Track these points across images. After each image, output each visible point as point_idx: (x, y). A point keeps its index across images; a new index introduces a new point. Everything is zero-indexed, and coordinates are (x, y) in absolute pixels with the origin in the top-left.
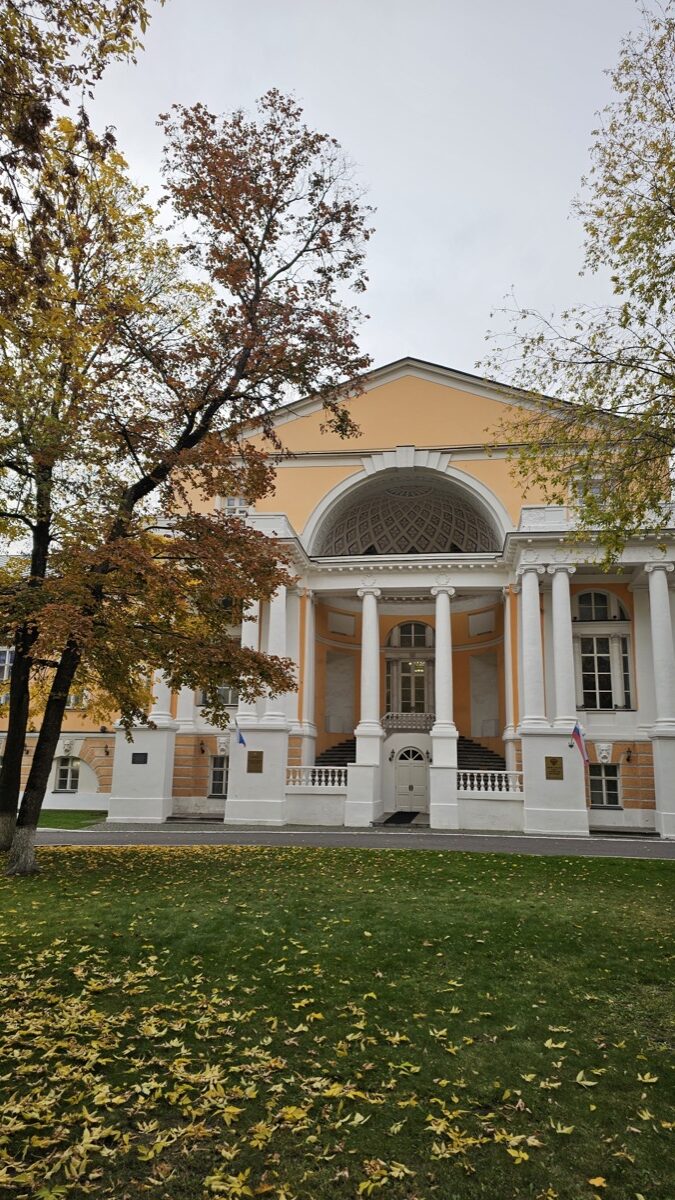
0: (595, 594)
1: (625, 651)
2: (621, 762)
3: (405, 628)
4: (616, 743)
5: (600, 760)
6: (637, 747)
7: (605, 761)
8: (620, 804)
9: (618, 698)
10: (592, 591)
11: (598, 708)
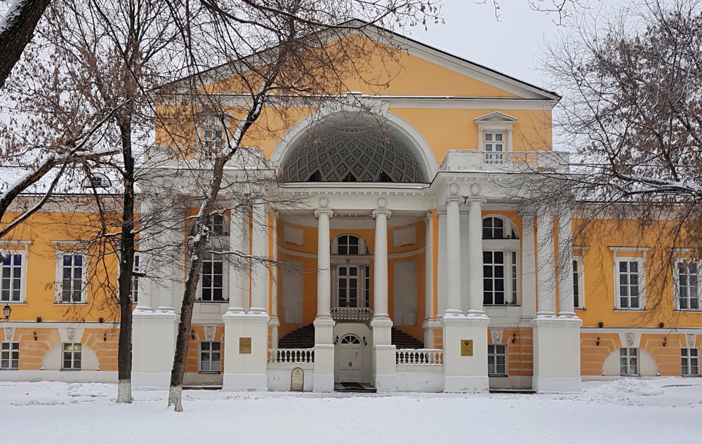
0: (495, 218)
1: (514, 262)
2: (508, 343)
3: (342, 239)
4: (506, 330)
6: (520, 332)
7: (497, 343)
8: (506, 373)
9: (508, 297)
10: (493, 216)
11: (494, 304)
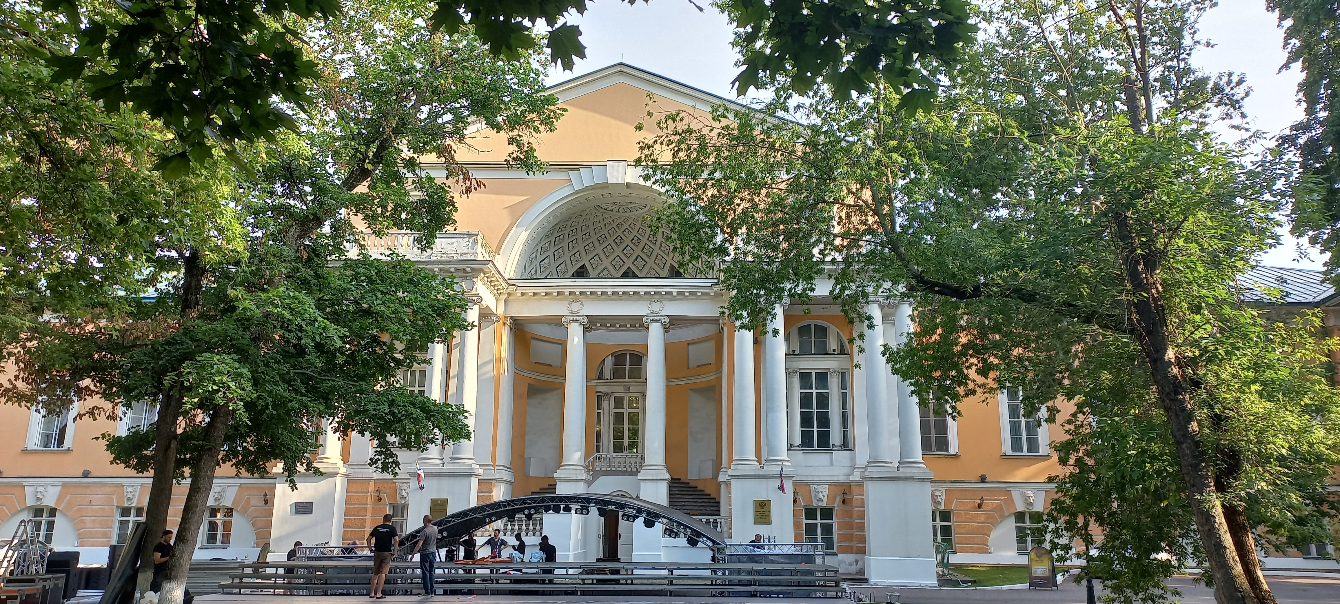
0: (815, 326)
1: (844, 387)
2: (836, 505)
3: (619, 358)
4: (832, 485)
5: (815, 504)
6: (853, 488)
7: (820, 504)
8: (835, 550)
9: (836, 437)
10: (812, 323)
11: (816, 447)
